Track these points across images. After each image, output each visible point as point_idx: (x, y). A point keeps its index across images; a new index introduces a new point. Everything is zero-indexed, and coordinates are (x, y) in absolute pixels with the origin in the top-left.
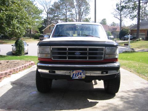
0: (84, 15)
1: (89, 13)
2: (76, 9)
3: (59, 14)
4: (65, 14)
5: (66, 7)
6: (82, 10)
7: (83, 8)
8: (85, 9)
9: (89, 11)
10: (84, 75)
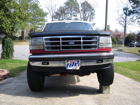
0: (88, 20)
1: (93, 18)
2: (81, 14)
3: (64, 19)
4: (70, 18)
5: (71, 12)
6: (87, 15)
7: (88, 13)
8: (90, 14)
9: (94, 16)
10: (79, 65)
